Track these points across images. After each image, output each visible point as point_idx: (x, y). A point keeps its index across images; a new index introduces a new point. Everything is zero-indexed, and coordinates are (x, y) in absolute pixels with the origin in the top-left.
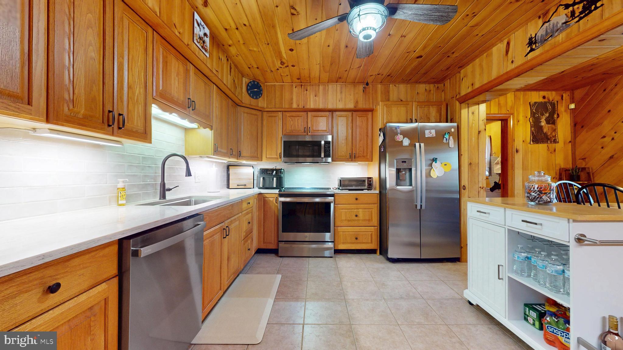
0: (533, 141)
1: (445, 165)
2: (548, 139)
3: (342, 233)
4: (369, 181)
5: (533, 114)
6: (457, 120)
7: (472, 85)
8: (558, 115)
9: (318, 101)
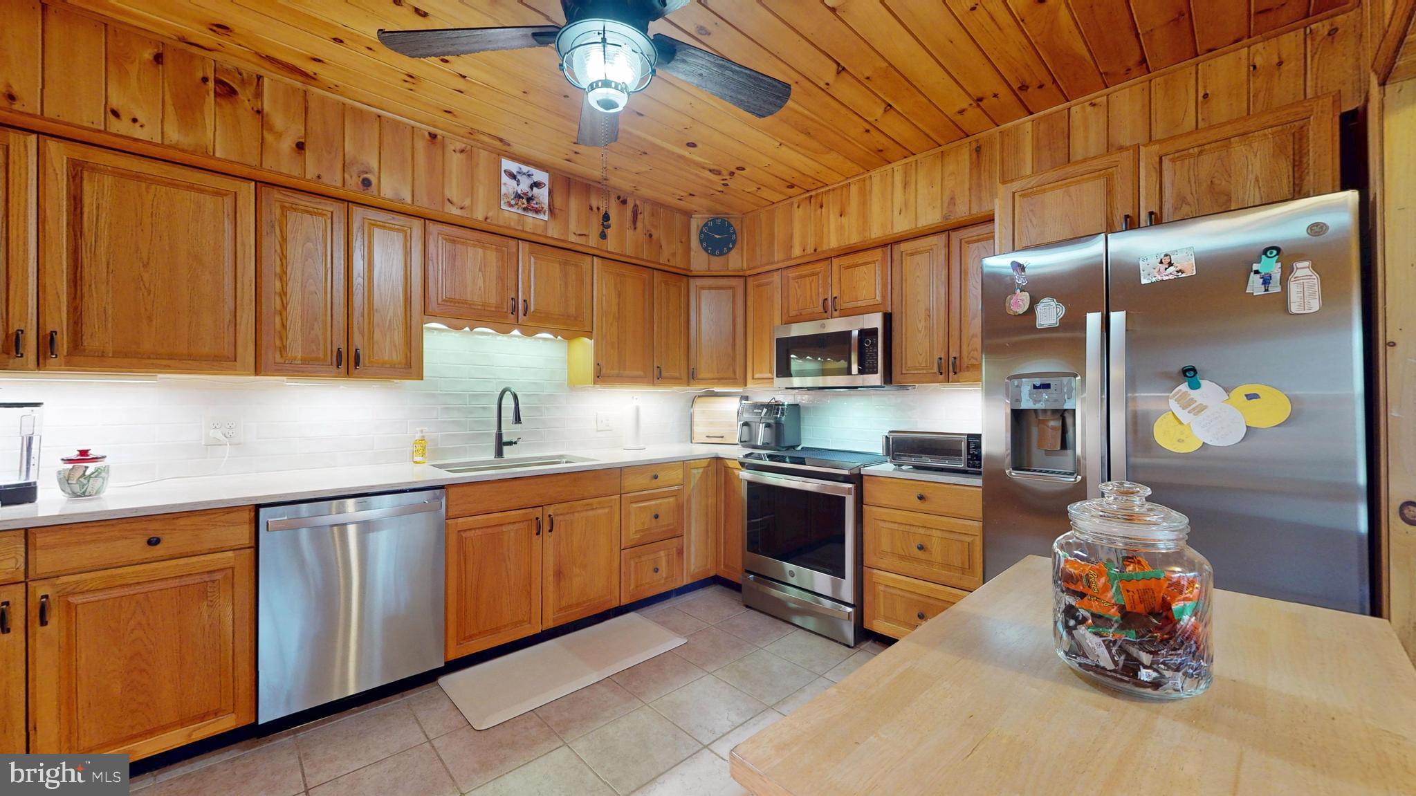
1: (1250, 397)
3: (882, 588)
4: (972, 445)
9: (847, 227)
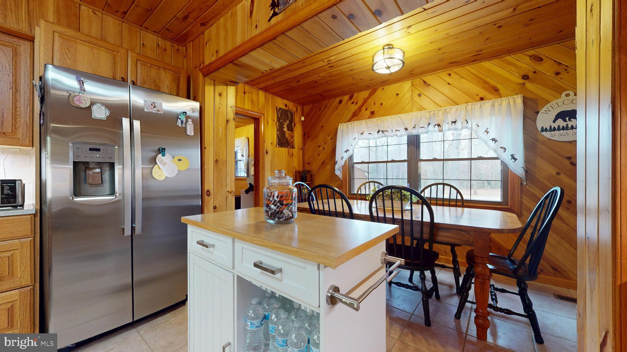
0: (278, 145)
1: (180, 160)
2: (289, 144)
5: (279, 119)
6: (200, 98)
7: (217, 52)
8: (295, 124)
